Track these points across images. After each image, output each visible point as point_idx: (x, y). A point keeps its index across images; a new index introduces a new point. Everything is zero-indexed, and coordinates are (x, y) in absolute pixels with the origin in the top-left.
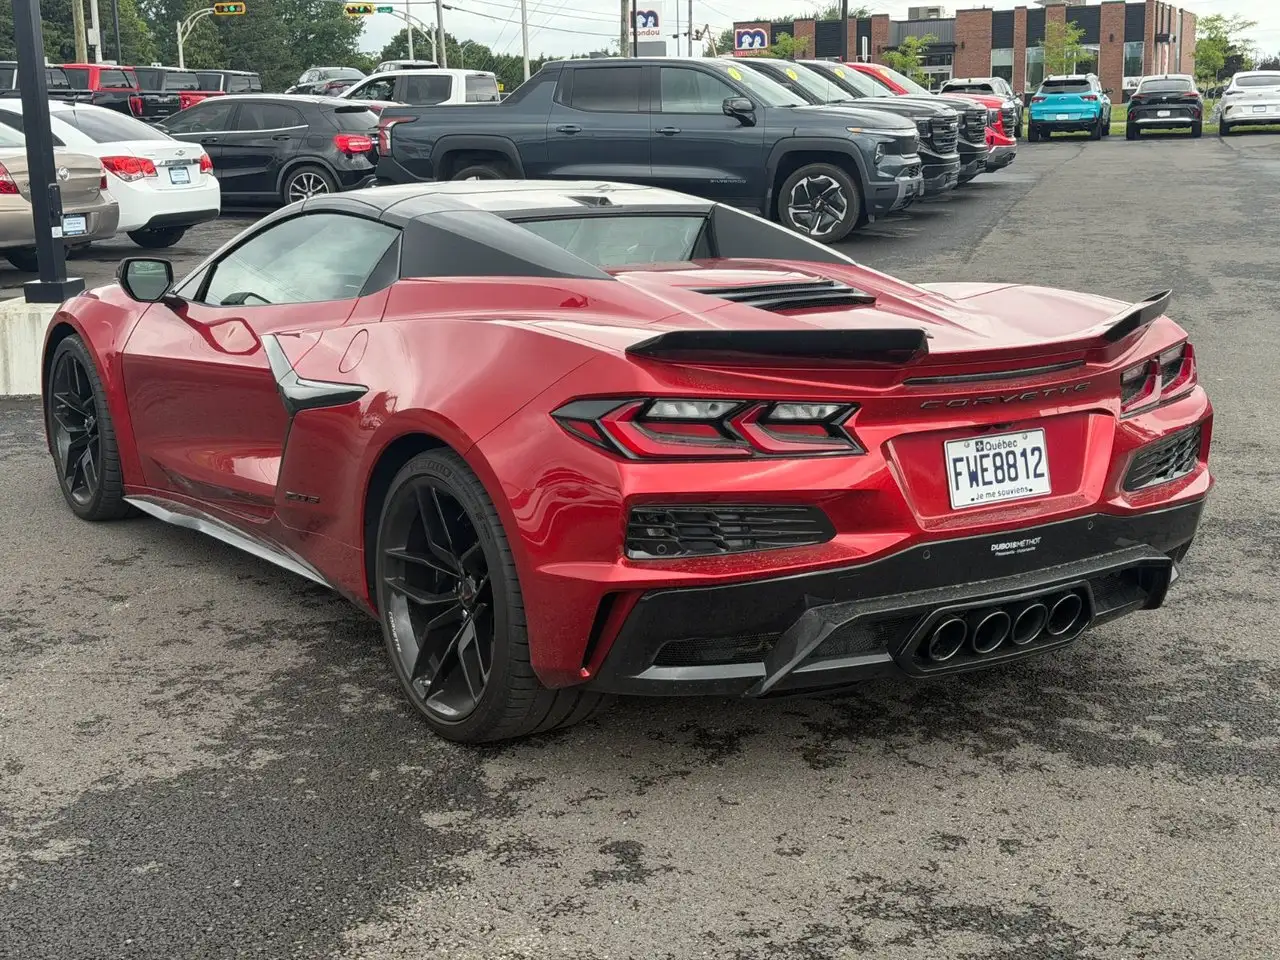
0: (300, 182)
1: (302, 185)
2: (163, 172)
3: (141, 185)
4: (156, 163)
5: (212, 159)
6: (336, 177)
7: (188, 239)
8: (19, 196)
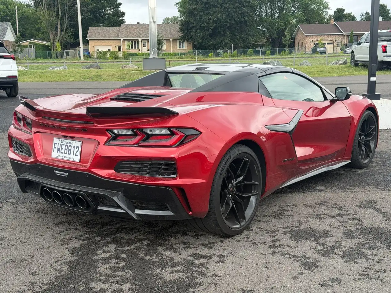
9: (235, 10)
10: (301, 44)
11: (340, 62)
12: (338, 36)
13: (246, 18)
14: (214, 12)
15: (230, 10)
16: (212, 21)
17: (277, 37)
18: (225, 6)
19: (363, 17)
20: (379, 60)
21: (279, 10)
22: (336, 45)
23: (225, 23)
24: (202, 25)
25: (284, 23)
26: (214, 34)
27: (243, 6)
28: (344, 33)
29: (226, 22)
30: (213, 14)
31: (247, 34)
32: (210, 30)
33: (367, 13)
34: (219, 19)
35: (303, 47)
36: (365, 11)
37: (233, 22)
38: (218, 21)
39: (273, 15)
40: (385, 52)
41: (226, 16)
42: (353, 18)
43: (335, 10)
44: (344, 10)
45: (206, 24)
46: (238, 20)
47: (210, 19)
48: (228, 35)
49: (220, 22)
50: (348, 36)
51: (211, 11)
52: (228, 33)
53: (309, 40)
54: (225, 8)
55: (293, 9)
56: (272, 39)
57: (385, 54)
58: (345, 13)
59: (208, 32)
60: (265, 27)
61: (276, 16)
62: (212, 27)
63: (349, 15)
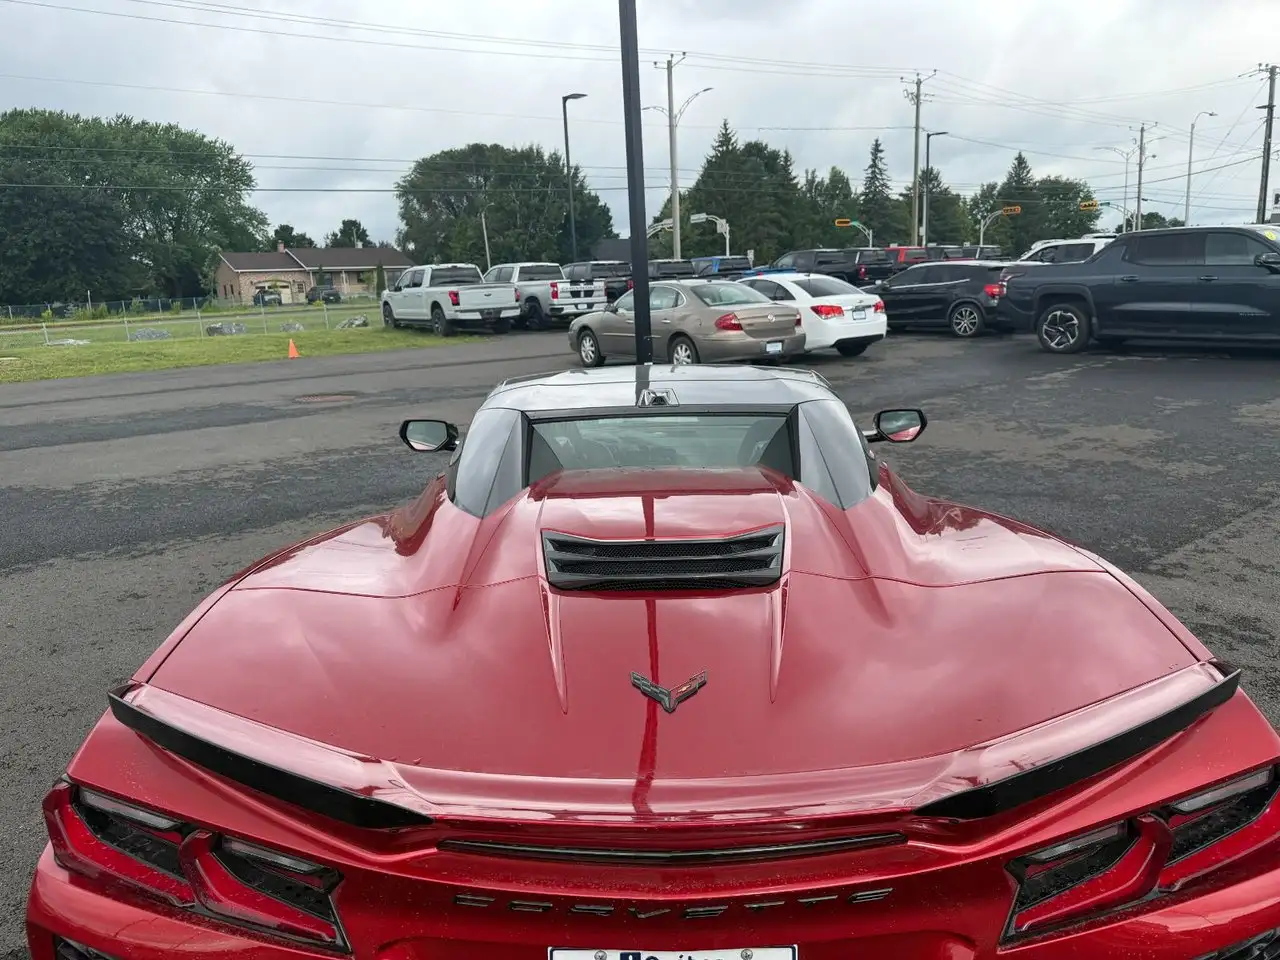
0: (961, 314)
1: (962, 316)
2: (849, 315)
3: (833, 322)
4: (843, 309)
5: (885, 303)
6: (983, 311)
7: (869, 351)
8: (742, 332)
9: (81, 223)
10: (228, 288)
11: (357, 322)
12: (297, 275)
13: (110, 240)
14: (33, 228)
15: (69, 223)
16: (31, 244)
17: (178, 275)
18: (56, 214)
19: (328, 241)
20: (448, 317)
21: (171, 224)
22: (295, 289)
23: (62, 250)
24: (9, 254)
25: (188, 250)
26: (40, 271)
27: (98, 216)
28: (307, 269)
29: (66, 246)
30: (31, 231)
31: (116, 271)
32: (30, 264)
33: (335, 235)
34: (48, 241)
35: (236, 294)
36: (330, 233)
37: (81, 246)
38: (45, 244)
39: (161, 234)
40: (456, 303)
41: (63, 234)
42: (311, 242)
43: (277, 227)
44: (292, 229)
45: (16, 252)
46: (92, 243)
47: (26, 241)
48: (73, 272)
49: (51, 248)
50: (314, 273)
51: (26, 225)
52: (74, 269)
53: (243, 280)
54: (56, 220)
55: (200, 223)
56: (169, 280)
57: (457, 308)
58: (294, 233)
59: (27, 268)
60: (148, 258)
61: (168, 236)
62: (34, 258)
63: (302, 237)
